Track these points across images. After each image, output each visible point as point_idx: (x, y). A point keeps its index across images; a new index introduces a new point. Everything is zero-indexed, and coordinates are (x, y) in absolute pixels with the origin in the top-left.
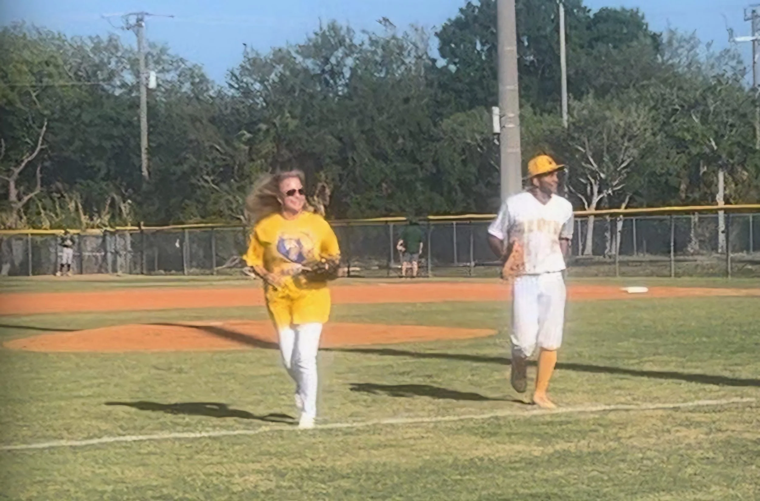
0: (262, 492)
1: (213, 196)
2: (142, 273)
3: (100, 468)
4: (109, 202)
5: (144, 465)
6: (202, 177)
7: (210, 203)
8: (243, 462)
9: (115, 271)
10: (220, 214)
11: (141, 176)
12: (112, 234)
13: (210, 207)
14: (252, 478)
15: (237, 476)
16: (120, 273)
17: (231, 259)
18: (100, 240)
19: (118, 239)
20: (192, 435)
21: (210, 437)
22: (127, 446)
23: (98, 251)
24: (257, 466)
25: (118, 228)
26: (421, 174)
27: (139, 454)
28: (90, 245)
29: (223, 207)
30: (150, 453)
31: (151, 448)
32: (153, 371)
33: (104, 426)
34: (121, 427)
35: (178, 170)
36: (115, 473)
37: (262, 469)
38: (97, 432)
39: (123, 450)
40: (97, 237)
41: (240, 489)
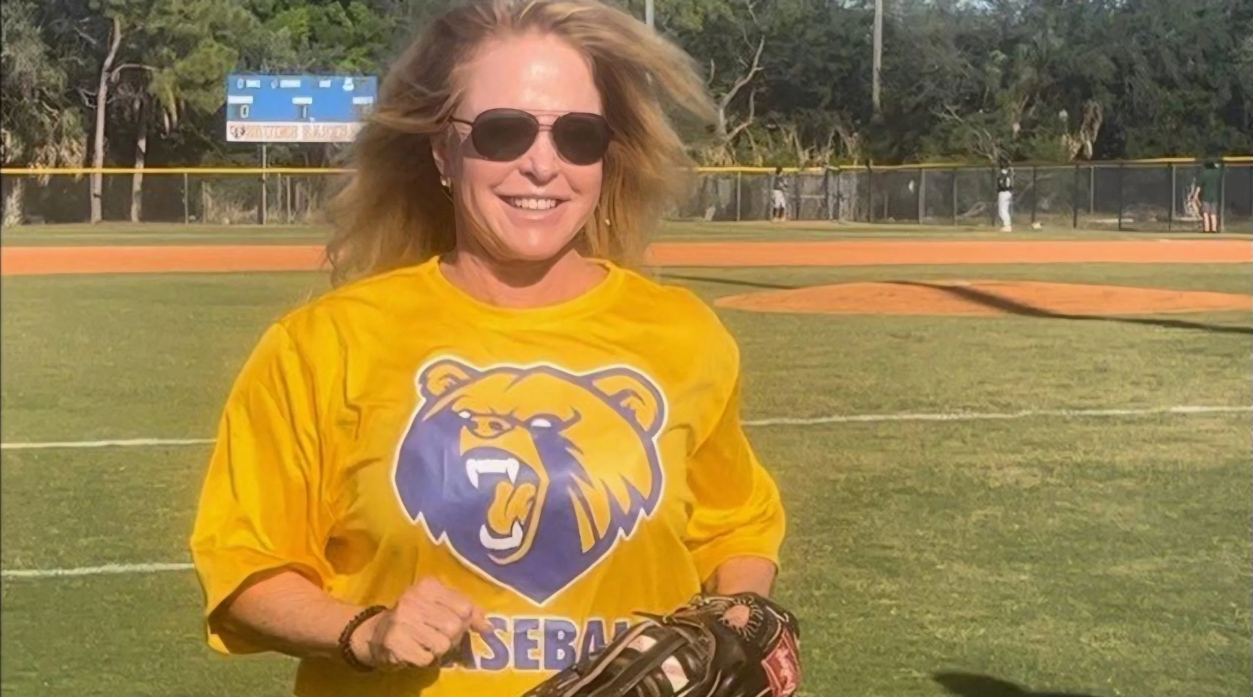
0: (1025, 490)
1: (955, 131)
2: (869, 221)
3: (830, 452)
4: (832, 134)
5: (883, 450)
6: (943, 106)
7: (952, 138)
8: (1001, 451)
9: (836, 217)
10: (963, 152)
11: (871, 105)
12: (836, 173)
13: (953, 144)
14: (1014, 472)
15: (994, 469)
16: (842, 220)
17: (976, 205)
18: (820, 182)
19: (841, 180)
20: (938, 417)
21: (959, 421)
22: (863, 427)
23: (817, 193)
24: (1019, 458)
25: (842, 167)
26: (1215, 104)
27: (876, 437)
28: (809, 186)
29: (968, 145)
30: (888, 437)
31: (891, 432)
32: (889, 338)
33: (834, 403)
34: (854, 404)
35: (913, 101)
36: (848, 459)
37: (1023, 461)
38: (826, 409)
39: (857, 432)
40: (817, 177)
41: (998, 484)
